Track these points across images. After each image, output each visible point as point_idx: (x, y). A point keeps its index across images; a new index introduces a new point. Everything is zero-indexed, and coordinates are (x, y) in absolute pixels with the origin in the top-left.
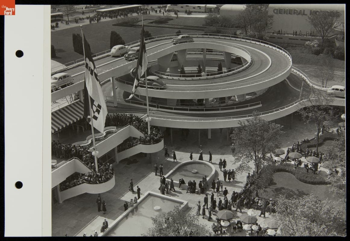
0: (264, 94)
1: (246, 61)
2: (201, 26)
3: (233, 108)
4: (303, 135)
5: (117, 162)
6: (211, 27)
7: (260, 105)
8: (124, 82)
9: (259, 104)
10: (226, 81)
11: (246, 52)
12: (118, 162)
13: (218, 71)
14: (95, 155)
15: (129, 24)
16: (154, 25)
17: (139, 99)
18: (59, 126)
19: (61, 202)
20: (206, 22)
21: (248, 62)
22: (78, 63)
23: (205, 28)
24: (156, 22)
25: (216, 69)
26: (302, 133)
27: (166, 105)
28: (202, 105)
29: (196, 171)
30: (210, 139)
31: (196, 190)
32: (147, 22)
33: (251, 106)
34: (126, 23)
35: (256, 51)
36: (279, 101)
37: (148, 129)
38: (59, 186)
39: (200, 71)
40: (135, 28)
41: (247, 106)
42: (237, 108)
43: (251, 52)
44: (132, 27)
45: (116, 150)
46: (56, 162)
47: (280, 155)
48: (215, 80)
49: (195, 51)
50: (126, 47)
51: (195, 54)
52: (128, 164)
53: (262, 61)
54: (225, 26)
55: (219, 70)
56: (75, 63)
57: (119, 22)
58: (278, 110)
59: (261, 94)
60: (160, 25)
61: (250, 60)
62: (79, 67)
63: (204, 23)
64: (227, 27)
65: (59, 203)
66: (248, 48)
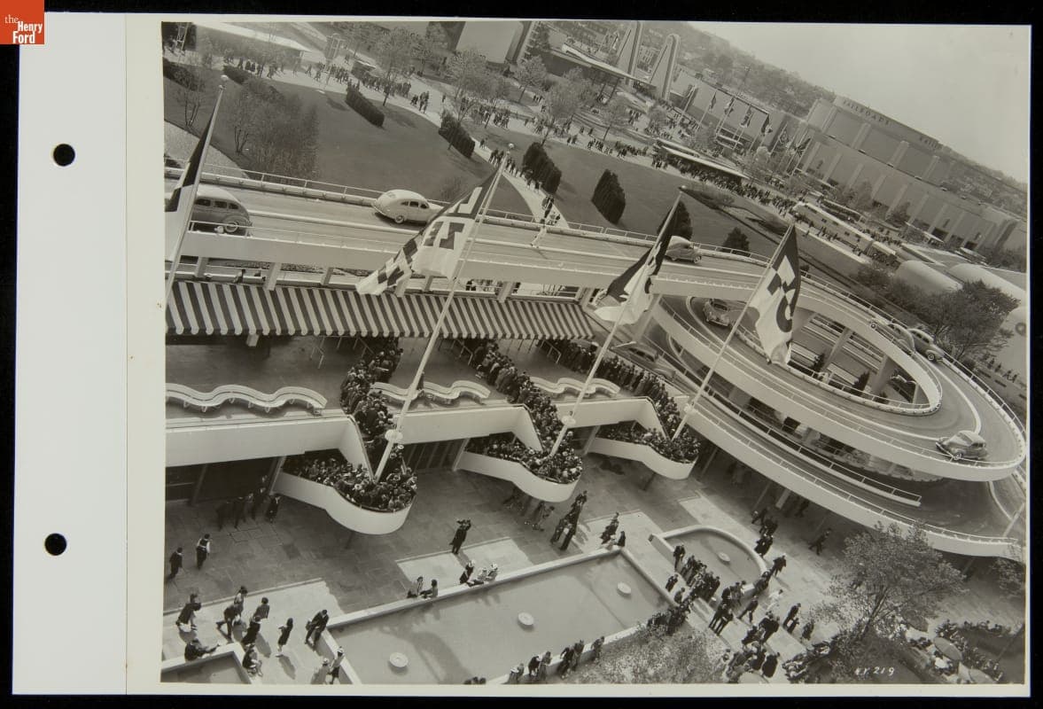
0: (931, 482)
1: (924, 399)
2: (846, 275)
3: (859, 479)
4: (975, 612)
5: (584, 452)
6: (868, 289)
7: (917, 504)
8: (671, 313)
9: (915, 499)
10: (871, 418)
11: (936, 382)
12: (586, 453)
13: (853, 386)
14: (565, 424)
15: (710, 201)
16: (756, 226)
17: (679, 355)
18: (523, 331)
19: (455, 469)
20: (860, 273)
21: (929, 406)
22: (609, 236)
23: (855, 284)
24: (762, 223)
25: (853, 380)
26: (975, 607)
27: (727, 396)
28: (790, 432)
29: (727, 559)
30: (778, 509)
31: (713, 599)
32: (746, 215)
33: (897, 493)
34: (707, 197)
35: (955, 390)
36: (958, 516)
37: (676, 429)
38: (468, 441)
39: (819, 365)
40: (718, 215)
41: (889, 491)
42: (866, 482)
43: (946, 390)
44: (714, 211)
45: (595, 431)
46: (488, 395)
47: (913, 627)
48: (851, 406)
49: (822, 321)
50: (695, 248)
51: (821, 327)
52: (604, 467)
53: (960, 417)
54: (893, 300)
55: (856, 385)
56: (603, 232)
57: (695, 190)
58: (952, 535)
59: (927, 480)
60: (767, 233)
61: (938, 403)
62: (607, 243)
63: (856, 272)
64: (896, 304)
65: (451, 470)
66: (942, 378)
